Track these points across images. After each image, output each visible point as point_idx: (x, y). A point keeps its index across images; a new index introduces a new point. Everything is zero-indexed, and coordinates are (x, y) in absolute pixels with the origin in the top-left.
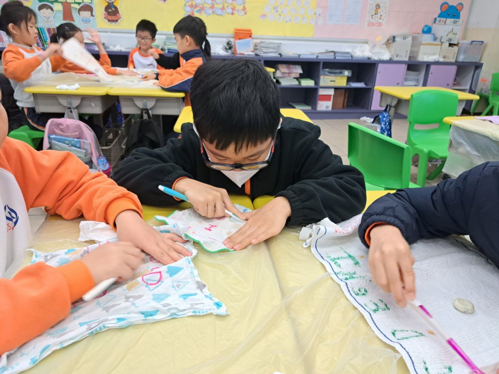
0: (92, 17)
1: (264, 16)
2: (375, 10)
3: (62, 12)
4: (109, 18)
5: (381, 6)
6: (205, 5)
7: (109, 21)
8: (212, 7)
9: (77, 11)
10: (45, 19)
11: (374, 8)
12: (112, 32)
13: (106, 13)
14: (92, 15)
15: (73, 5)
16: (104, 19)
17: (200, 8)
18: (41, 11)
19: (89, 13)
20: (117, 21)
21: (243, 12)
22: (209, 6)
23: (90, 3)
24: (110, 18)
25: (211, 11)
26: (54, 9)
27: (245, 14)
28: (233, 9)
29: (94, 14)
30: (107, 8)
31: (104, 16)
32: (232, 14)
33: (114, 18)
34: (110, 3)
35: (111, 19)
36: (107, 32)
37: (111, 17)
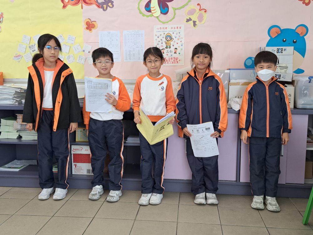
1: (19, 56)
2: (166, 43)
5: (173, 37)
11: (164, 40)
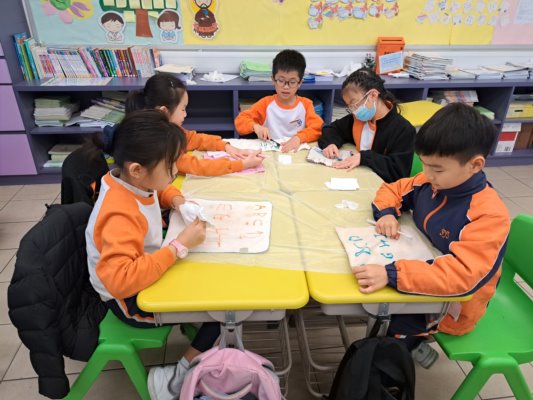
0: (177, 30)
1: (423, 16)
3: (135, 25)
4: (200, 30)
6: (340, 5)
7: (201, 34)
8: (350, 7)
9: (156, 22)
10: (110, 34)
12: (203, 50)
13: (197, 23)
14: (177, 27)
15: (150, 14)
16: (194, 32)
17: (332, 9)
18: (106, 24)
19: (173, 23)
20: (212, 34)
21: (394, 12)
22: (344, 6)
23: (175, 9)
24: (202, 29)
25: (347, 13)
26: (124, 21)
27: (396, 14)
28: (379, 9)
29: (179, 25)
30: (198, 16)
31: (193, 27)
32: (377, 15)
33: (208, 30)
34: (204, 8)
35: (203, 31)
36: (196, 50)
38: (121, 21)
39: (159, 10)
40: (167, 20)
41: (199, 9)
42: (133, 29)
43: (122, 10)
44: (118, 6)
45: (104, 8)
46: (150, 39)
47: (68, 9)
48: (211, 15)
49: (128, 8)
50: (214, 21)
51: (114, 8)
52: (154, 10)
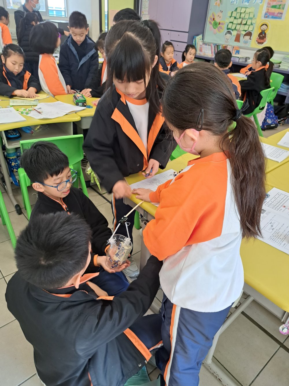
0: (250, 40)
3: (235, 36)
4: (259, 41)
7: (259, 43)
9: (243, 36)
13: (258, 38)
14: (250, 39)
15: (242, 32)
16: (256, 42)
18: (226, 35)
19: (249, 37)
23: (252, 31)
26: (232, 35)
29: (251, 38)
30: (260, 34)
31: (256, 40)
33: (262, 41)
34: (263, 31)
35: (260, 42)
37: (260, 40)
38: (231, 34)
39: (246, 31)
40: (247, 35)
41: (261, 31)
42: (234, 38)
43: (233, 30)
44: (232, 28)
45: (228, 29)
46: (239, 43)
47: (217, 29)
48: (265, 34)
49: (235, 29)
50: (265, 37)
51: (231, 29)
52: (244, 30)
